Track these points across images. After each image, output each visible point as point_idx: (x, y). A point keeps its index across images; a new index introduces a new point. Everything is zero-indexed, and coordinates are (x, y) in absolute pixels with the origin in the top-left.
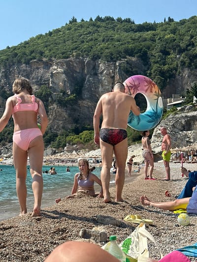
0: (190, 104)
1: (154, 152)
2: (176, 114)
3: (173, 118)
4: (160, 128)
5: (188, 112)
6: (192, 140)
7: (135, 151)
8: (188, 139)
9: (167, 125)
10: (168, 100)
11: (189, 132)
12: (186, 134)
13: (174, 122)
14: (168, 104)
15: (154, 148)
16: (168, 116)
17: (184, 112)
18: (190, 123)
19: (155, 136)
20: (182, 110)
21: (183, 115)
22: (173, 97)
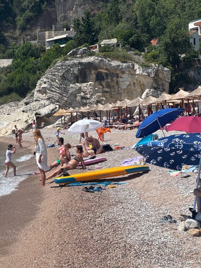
0: (84, 45)
1: (40, 114)
2: (66, 60)
3: (62, 66)
4: (45, 80)
5: (82, 57)
6: (88, 96)
7: (12, 114)
8: (82, 94)
9: (54, 75)
10: (47, 33)
11: (84, 84)
12: (81, 87)
13: (64, 71)
14: (47, 40)
15: (39, 108)
16: (55, 63)
17: (76, 57)
18: (85, 73)
19: (39, 91)
20: (74, 55)
21: (76, 61)
22: (54, 29)
